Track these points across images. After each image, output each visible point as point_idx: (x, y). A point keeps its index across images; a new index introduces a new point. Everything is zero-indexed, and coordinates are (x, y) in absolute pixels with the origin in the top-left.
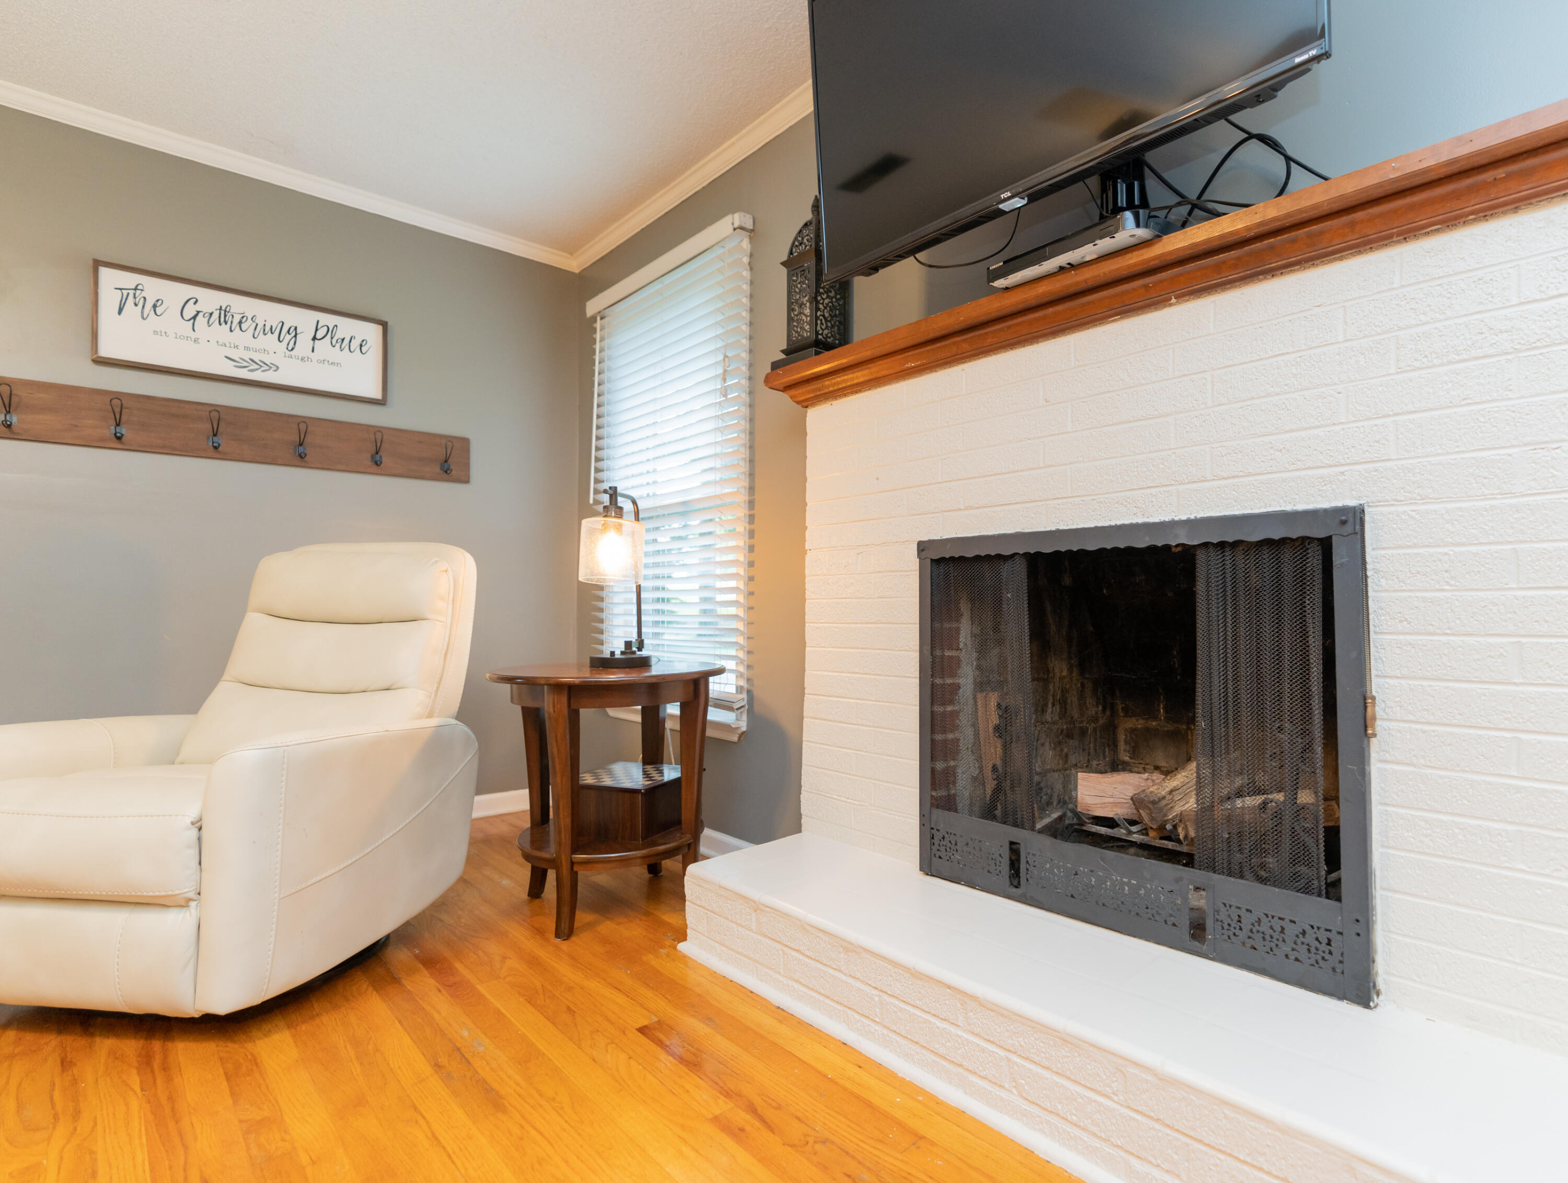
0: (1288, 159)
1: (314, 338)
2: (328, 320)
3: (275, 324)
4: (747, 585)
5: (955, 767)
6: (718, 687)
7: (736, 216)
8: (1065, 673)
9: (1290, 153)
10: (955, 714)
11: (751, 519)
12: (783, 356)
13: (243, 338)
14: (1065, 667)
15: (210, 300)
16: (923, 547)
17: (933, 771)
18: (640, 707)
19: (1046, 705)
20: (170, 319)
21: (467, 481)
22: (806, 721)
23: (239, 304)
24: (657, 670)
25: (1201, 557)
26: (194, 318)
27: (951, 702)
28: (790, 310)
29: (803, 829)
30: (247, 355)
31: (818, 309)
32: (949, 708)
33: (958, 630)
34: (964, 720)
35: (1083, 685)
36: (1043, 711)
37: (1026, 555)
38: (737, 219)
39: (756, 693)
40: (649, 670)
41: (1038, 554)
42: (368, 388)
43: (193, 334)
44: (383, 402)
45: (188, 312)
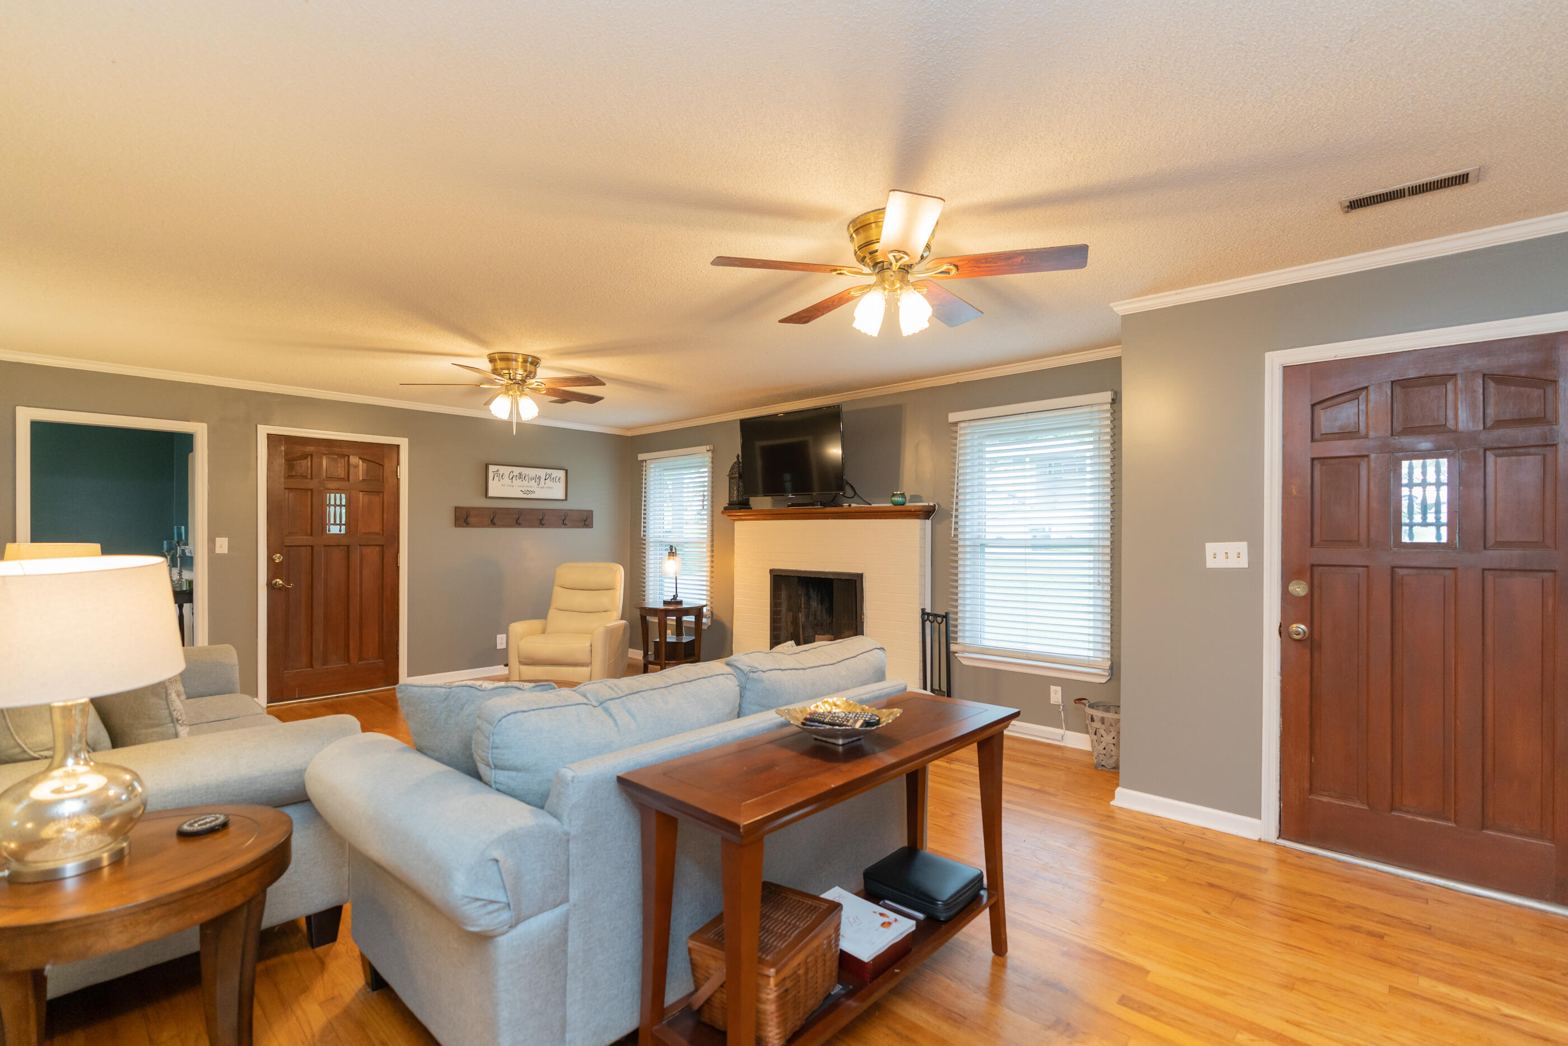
0: (855, 493)
1: (545, 479)
2: (549, 471)
3: (534, 476)
4: (710, 574)
5: (779, 634)
6: (705, 610)
7: (708, 446)
8: (816, 605)
9: (856, 491)
10: (780, 618)
11: (712, 551)
12: (727, 505)
13: (525, 483)
14: (816, 603)
15: (517, 470)
16: (771, 571)
17: (774, 634)
18: (675, 618)
19: (809, 616)
20: (506, 481)
21: (592, 527)
22: (734, 621)
23: (525, 471)
24: (684, 606)
25: (834, 582)
26: (512, 478)
27: (778, 615)
28: (730, 490)
29: (734, 653)
30: (526, 489)
31: (739, 492)
32: (778, 617)
33: (781, 594)
34: (783, 620)
35: (822, 610)
36: (808, 618)
37: (798, 576)
38: (708, 448)
39: (714, 612)
40: (682, 605)
41: (800, 576)
42: (561, 495)
43: (512, 484)
44: (566, 499)
45: (511, 477)
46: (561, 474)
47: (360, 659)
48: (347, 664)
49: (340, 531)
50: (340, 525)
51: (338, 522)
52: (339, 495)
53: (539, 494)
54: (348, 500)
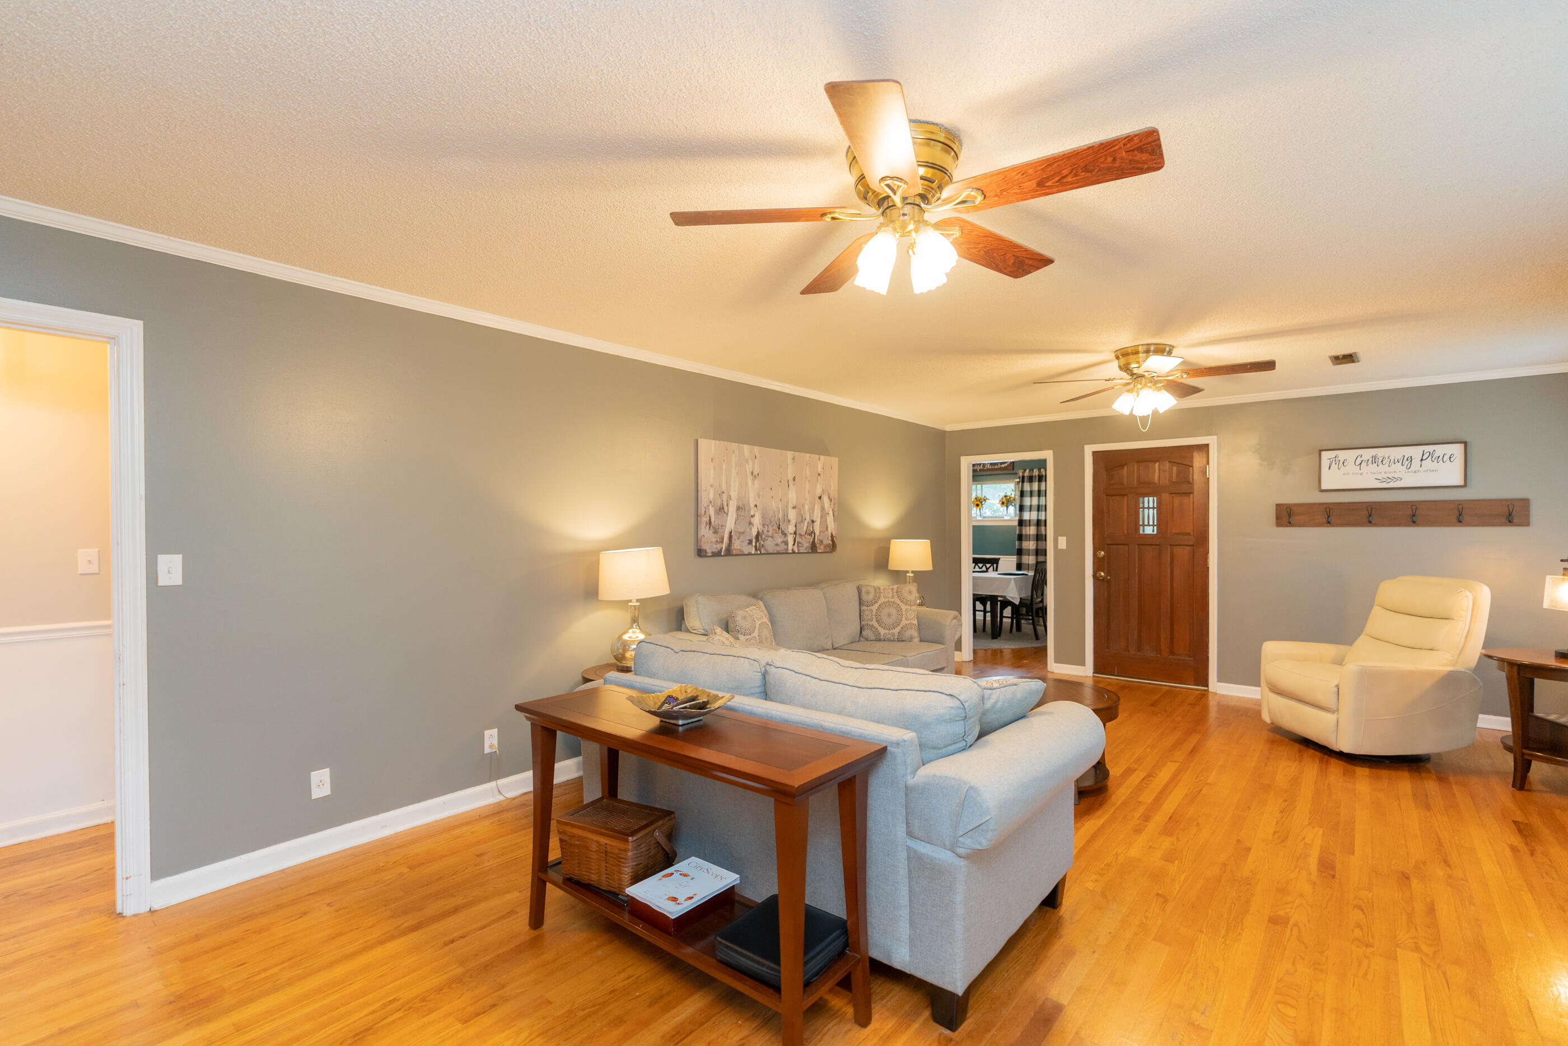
1: (1422, 460)
2: (1430, 449)
3: (1400, 457)
13: (1384, 468)
15: (1367, 453)
20: (1351, 467)
21: (1528, 525)
23: (1383, 452)
26: (1361, 464)
30: (1385, 476)
42: (1457, 479)
43: (1360, 472)
44: (1465, 486)
45: (1358, 462)
46: (1457, 450)
47: (1172, 653)
48: (1159, 655)
49: (1153, 531)
50: (1153, 525)
51: (1151, 523)
52: (1152, 498)
53: (1409, 480)
54: (1159, 503)
